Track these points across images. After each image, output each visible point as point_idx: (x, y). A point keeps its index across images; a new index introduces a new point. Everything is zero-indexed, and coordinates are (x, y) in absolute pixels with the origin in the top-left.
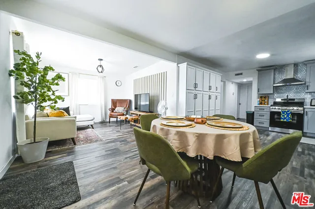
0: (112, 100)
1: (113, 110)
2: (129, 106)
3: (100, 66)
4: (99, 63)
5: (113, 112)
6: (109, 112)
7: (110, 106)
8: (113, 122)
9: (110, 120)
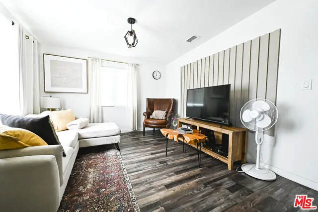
0: (148, 99)
1: (148, 114)
2: (173, 110)
3: (132, 33)
4: (129, 27)
5: (148, 118)
6: (143, 118)
7: (144, 109)
8: (148, 132)
9: (144, 129)
